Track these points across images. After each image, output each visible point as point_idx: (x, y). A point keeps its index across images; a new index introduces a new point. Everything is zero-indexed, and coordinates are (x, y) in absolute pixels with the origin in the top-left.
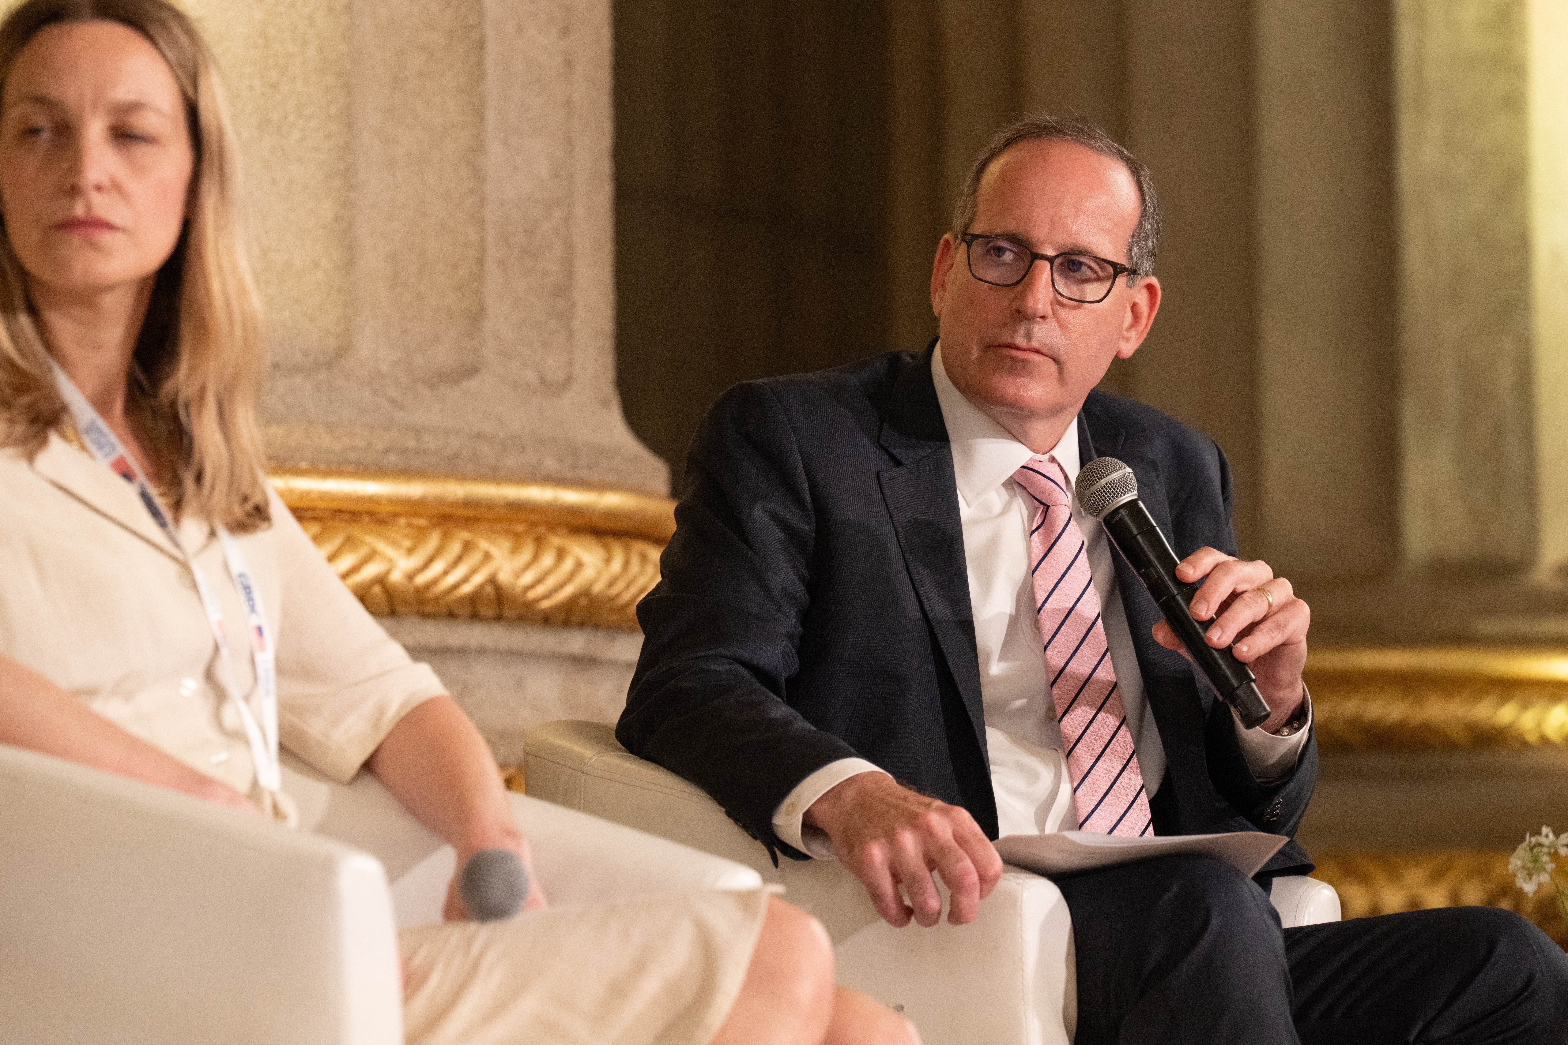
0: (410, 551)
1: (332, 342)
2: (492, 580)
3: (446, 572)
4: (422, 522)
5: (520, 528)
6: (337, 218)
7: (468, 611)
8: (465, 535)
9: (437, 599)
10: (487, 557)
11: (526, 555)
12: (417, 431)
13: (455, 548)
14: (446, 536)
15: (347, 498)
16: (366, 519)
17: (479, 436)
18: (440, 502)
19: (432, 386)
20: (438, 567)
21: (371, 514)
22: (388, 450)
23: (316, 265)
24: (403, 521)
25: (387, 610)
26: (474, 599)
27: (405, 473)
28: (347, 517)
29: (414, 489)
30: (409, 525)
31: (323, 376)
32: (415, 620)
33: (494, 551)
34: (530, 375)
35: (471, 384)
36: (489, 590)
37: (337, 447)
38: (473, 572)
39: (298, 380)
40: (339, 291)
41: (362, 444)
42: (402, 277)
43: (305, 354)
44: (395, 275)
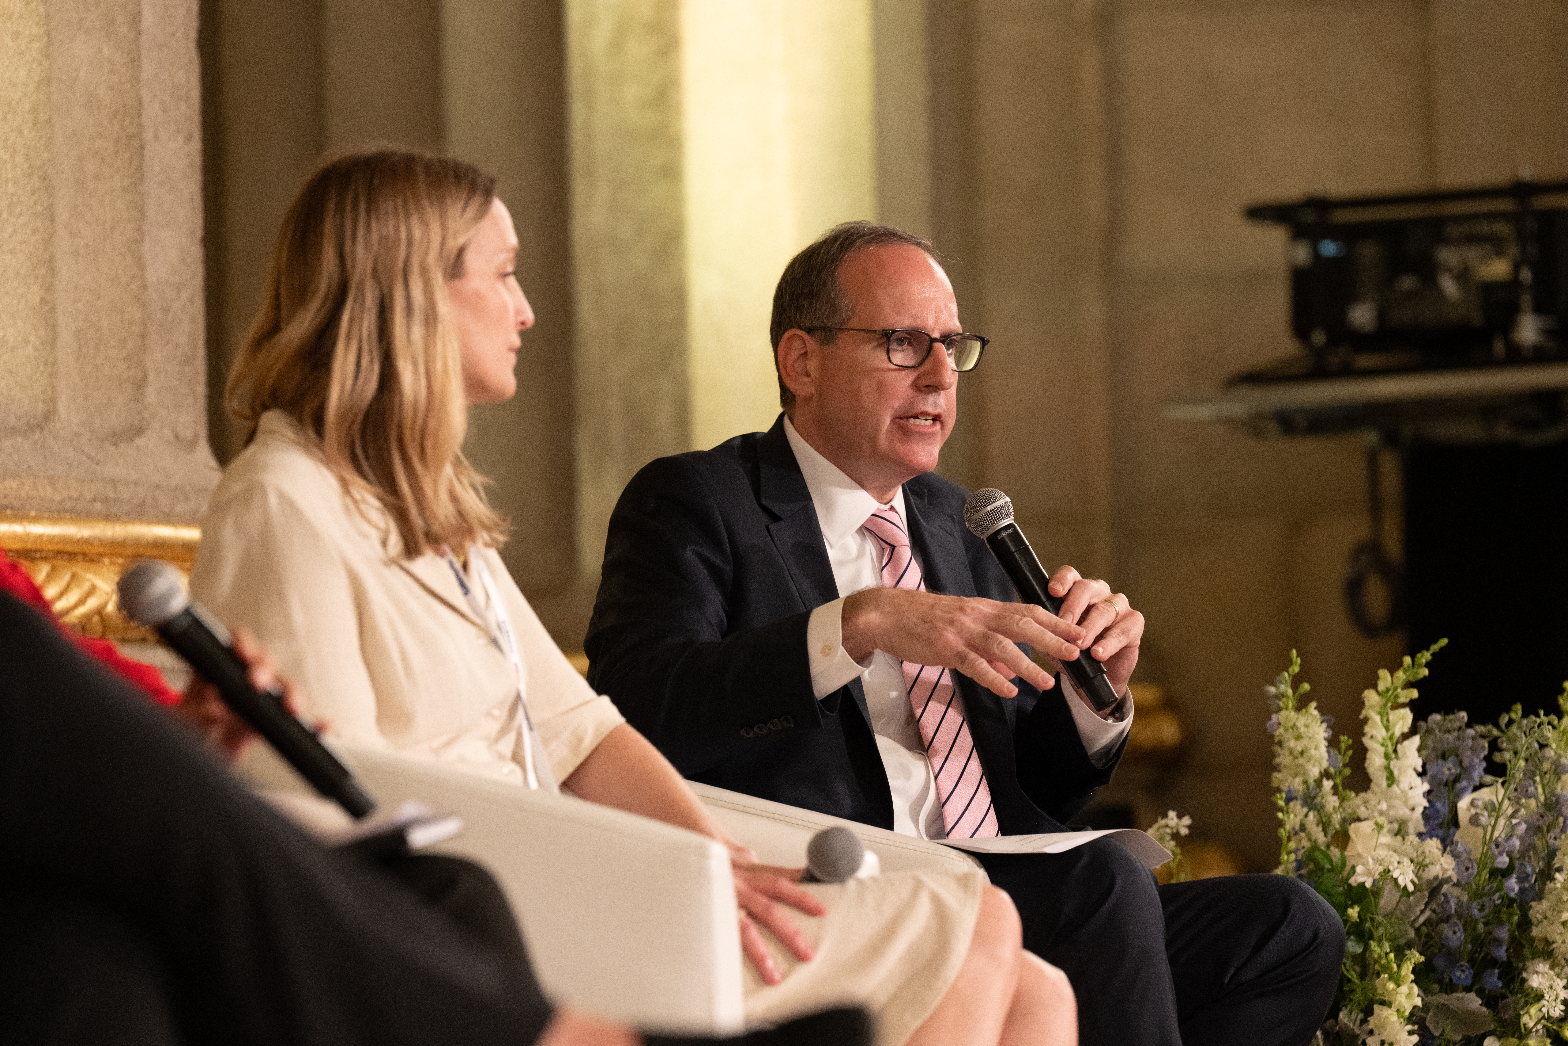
1: (41, 407)
6: (42, 301)
12: (113, 483)
16: (80, 558)
17: (155, 486)
19: (115, 444)
21: (84, 555)
22: (94, 500)
23: (27, 342)
24: (106, 560)
27: (108, 517)
28: (66, 557)
31: (37, 436)
35: (140, 441)
37: (57, 498)
40: (46, 364)
41: (75, 495)
42: (84, 351)
43: (18, 418)
44: (80, 349)
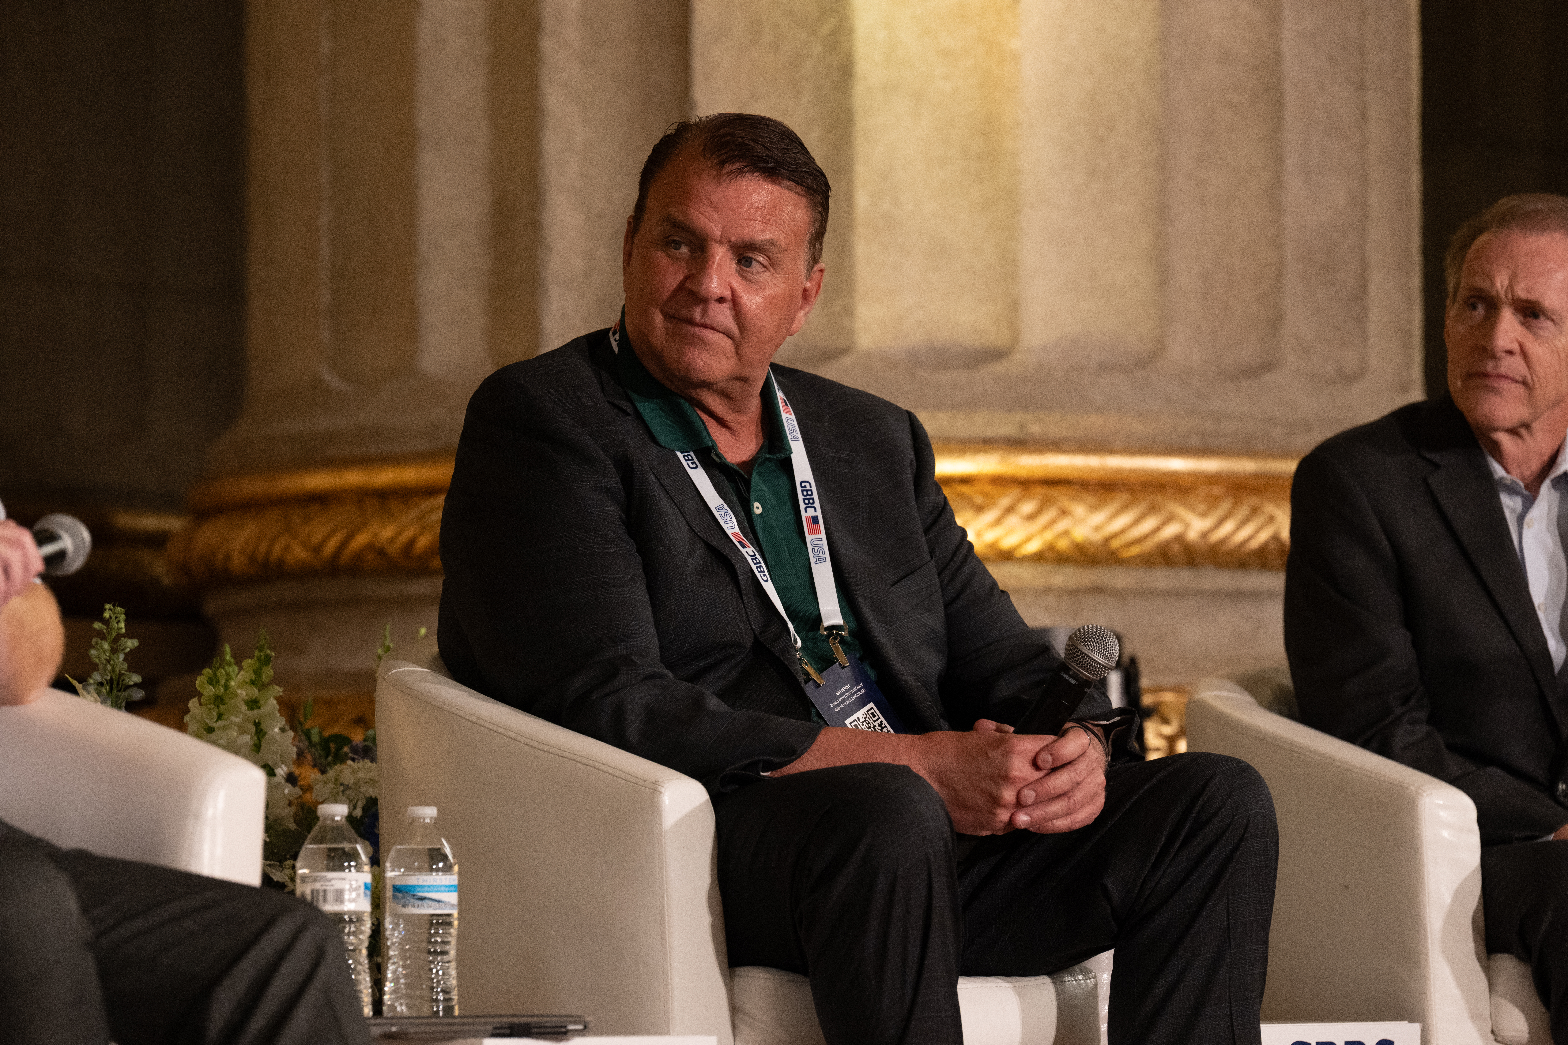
0: (1204, 515)
2: (1275, 538)
3: (1235, 532)
4: (1217, 492)
7: (1257, 562)
8: (1253, 501)
9: (1229, 553)
10: (1271, 519)
13: (1244, 511)
14: (1236, 502)
15: (1153, 473)
18: (1234, 475)
20: (1228, 527)
25: (1187, 562)
26: (1260, 552)
30: (1207, 493)
34: (1329, 368)
39: (1119, 377)
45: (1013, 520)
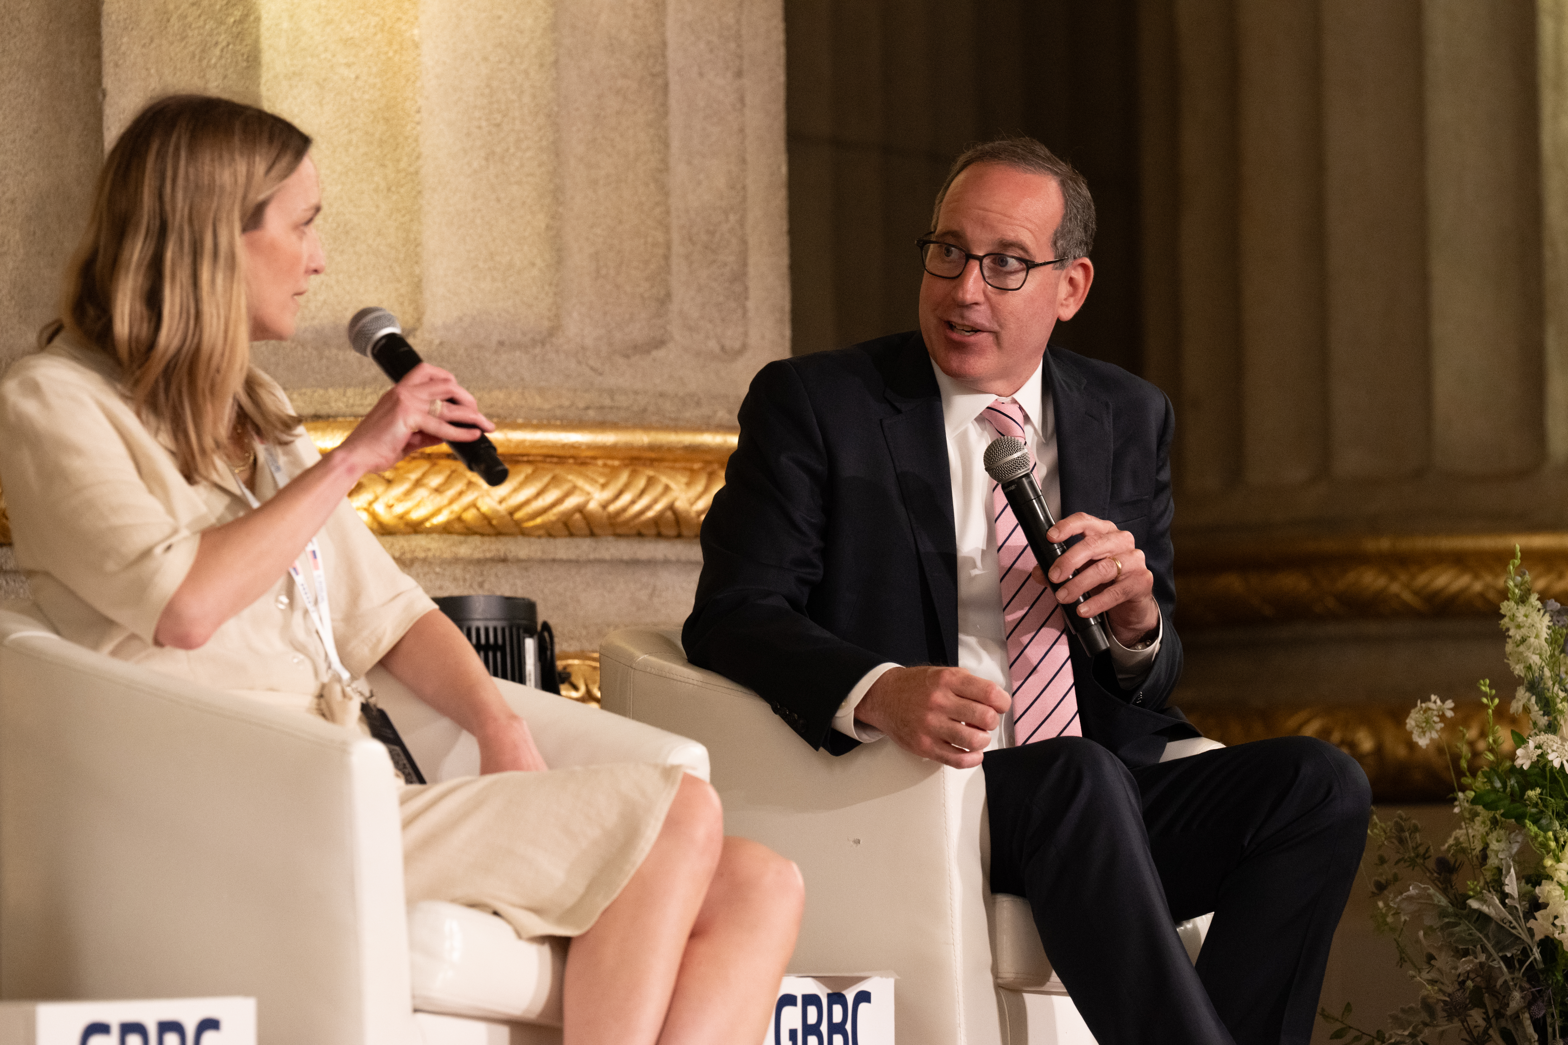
0: (604, 486)
1: (546, 324)
2: (671, 507)
3: (633, 502)
4: (616, 463)
5: (696, 466)
6: (548, 227)
7: (653, 531)
8: (651, 473)
9: (627, 523)
10: (667, 488)
11: (699, 487)
12: (611, 393)
13: (641, 483)
14: (634, 474)
15: (554, 446)
16: (571, 461)
17: (662, 395)
18: (630, 447)
19: (627, 357)
20: (626, 498)
22: (587, 408)
23: (533, 264)
24: (600, 462)
25: (587, 532)
26: (657, 521)
27: (601, 425)
28: (555, 460)
29: (608, 438)
30: (605, 465)
31: (537, 350)
32: (610, 538)
33: (673, 485)
34: (713, 345)
35: (658, 354)
36: (669, 514)
37: (547, 406)
38: (655, 501)
39: (518, 353)
40: (550, 284)
41: (567, 403)
42: (603, 272)
43: (524, 334)
44: (598, 271)
45: (422, 493)
